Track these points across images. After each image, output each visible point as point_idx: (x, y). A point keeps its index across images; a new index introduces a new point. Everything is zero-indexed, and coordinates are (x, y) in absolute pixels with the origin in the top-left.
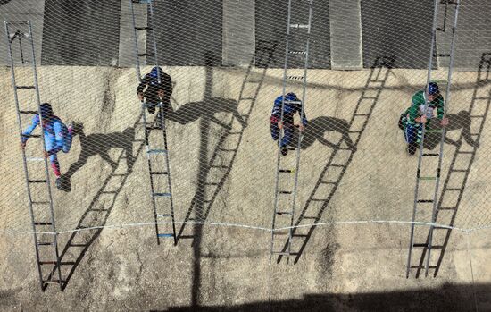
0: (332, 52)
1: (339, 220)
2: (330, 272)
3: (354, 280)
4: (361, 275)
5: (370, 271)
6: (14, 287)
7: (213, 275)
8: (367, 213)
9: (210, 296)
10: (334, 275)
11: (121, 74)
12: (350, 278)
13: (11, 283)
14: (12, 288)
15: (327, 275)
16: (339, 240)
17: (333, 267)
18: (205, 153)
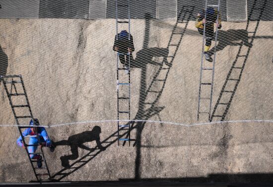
0: (227, 11)
1: (232, 120)
2: (226, 154)
3: (242, 159)
4: (246, 156)
5: (252, 153)
6: (19, 161)
7: (149, 155)
8: (251, 115)
9: (147, 169)
10: (229, 155)
11: (90, 24)
12: (239, 157)
13: (17, 159)
14: (18, 162)
15: (224, 155)
16: (232, 133)
17: (228, 150)
18: (145, 78)
